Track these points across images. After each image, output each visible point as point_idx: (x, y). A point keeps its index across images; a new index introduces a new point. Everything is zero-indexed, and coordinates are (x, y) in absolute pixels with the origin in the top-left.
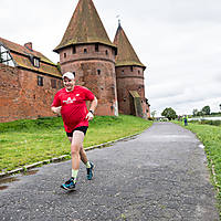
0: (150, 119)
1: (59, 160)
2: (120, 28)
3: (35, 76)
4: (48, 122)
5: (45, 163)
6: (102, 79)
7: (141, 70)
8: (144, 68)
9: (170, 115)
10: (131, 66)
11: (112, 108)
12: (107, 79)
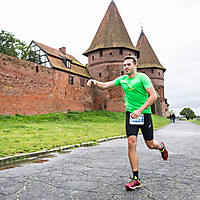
1: (87, 145)
2: (142, 34)
3: (67, 75)
4: (76, 116)
5: (76, 146)
7: (161, 72)
8: (164, 70)
10: (152, 68)
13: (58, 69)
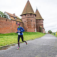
0: (45, 33)
2: (37, 10)
3: (15, 22)
6: (32, 23)
7: (42, 20)
8: (43, 20)
9: (50, 32)
10: (40, 19)
11: (35, 30)
12: (34, 23)
13: (13, 20)
